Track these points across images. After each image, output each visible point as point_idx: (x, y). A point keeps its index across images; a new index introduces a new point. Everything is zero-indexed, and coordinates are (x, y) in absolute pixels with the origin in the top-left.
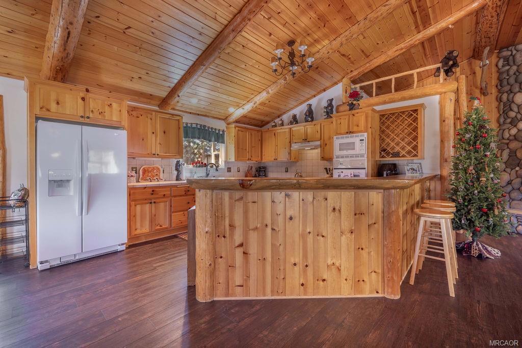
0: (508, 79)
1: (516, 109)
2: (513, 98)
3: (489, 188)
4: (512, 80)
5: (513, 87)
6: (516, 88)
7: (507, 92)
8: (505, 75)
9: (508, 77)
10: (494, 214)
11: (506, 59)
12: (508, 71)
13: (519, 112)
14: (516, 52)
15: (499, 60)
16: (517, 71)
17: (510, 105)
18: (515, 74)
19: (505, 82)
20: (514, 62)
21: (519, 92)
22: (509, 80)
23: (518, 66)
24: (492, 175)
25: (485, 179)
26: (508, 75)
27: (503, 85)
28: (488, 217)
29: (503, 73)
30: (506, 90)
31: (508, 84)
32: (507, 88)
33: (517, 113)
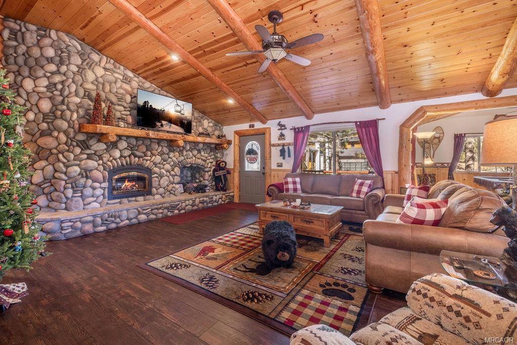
0: (15, 57)
1: (25, 96)
2: (22, 81)
3: (15, 196)
4: (21, 60)
5: (21, 69)
6: (25, 72)
7: (14, 72)
8: (11, 51)
9: (15, 55)
10: (23, 234)
11: (13, 33)
12: (15, 47)
13: (28, 100)
14: (25, 30)
15: (4, 29)
16: (27, 52)
17: (18, 88)
18: (24, 54)
19: (12, 60)
20: (23, 40)
21: (29, 77)
22: (17, 59)
23: (28, 47)
24: (18, 175)
25: (9, 182)
26: (15, 52)
27: (9, 61)
28: (13, 240)
29: (9, 47)
30: (13, 70)
31: (16, 63)
32: (14, 68)
33: (26, 101)
